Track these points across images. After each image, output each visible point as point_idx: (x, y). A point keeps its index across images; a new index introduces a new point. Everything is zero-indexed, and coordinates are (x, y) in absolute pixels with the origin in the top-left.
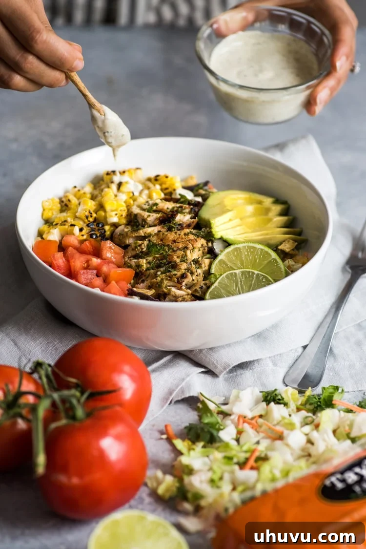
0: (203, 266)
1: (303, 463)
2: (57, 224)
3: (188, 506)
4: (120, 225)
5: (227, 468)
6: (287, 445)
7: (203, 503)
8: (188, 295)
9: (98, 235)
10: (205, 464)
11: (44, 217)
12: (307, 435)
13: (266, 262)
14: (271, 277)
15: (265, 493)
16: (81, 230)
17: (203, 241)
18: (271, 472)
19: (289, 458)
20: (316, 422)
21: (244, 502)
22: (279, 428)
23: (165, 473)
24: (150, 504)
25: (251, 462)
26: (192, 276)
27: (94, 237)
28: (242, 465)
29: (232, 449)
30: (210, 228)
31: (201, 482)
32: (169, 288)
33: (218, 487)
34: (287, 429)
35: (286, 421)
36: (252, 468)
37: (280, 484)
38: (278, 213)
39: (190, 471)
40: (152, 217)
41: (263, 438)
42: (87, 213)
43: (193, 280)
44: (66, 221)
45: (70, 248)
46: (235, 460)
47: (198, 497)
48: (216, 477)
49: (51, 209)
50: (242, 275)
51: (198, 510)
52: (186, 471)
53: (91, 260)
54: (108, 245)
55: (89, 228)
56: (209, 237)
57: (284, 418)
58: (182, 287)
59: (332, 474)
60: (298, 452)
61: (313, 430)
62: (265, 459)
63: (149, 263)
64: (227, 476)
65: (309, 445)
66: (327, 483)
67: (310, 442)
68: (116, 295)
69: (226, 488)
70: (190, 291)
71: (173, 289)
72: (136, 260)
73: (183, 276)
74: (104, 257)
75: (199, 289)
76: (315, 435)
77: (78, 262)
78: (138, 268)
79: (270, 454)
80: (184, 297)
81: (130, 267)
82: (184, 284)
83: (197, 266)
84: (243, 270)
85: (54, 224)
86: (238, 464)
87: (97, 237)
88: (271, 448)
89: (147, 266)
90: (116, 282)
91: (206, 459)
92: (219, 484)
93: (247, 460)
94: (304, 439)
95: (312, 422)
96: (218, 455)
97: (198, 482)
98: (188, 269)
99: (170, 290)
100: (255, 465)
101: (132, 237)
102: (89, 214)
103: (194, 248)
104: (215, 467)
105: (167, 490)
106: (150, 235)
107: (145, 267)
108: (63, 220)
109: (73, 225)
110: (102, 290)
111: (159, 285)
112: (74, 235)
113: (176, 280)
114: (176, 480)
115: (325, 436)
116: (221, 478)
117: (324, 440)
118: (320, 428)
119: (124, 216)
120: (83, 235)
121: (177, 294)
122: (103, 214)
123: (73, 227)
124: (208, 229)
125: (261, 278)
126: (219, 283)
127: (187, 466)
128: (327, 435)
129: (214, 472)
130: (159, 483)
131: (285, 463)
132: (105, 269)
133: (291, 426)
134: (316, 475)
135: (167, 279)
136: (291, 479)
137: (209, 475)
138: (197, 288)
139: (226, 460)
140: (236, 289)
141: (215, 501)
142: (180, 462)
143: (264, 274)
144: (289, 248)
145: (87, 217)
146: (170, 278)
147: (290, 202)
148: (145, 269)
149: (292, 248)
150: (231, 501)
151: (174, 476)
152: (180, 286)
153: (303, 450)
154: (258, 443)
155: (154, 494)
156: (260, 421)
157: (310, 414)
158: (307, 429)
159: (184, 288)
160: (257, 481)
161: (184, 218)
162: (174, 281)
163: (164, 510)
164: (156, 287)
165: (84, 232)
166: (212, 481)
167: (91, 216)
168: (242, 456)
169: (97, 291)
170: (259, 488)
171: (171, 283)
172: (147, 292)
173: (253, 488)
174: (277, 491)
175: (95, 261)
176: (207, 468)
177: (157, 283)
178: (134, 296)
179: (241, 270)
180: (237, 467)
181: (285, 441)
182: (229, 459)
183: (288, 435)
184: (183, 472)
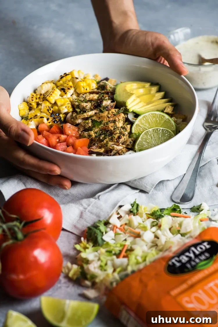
0: (128, 129)
1: (154, 251)
2: (31, 118)
3: (88, 283)
4: (69, 113)
5: (109, 258)
6: (143, 240)
7: (97, 280)
8: (124, 148)
9: (58, 121)
10: (96, 256)
11: (20, 115)
12: (154, 233)
13: (163, 121)
14: (170, 130)
15: (133, 272)
16: (48, 119)
17: (122, 115)
18: (136, 259)
19: (145, 248)
20: (159, 224)
21: (122, 279)
22: (137, 230)
23: (72, 263)
24: (65, 283)
25: (123, 253)
26: (124, 137)
27: (56, 122)
28: (118, 256)
29: (110, 246)
30: (126, 106)
31: (95, 268)
32: (112, 146)
33: (105, 270)
34: (142, 230)
35: (142, 226)
36: (124, 257)
37: (141, 266)
38: (156, 91)
39: (87, 262)
40: (88, 105)
41: (129, 237)
42: (48, 108)
43: (125, 139)
44: (36, 116)
45: (45, 132)
46: (113, 252)
47: (93, 277)
48: (103, 264)
49: (24, 110)
50: (153, 131)
51: (94, 285)
52: (85, 261)
53: (61, 137)
54: (68, 126)
55: (52, 117)
56: (126, 112)
57: (140, 224)
58: (119, 144)
59: (173, 258)
60: (150, 244)
61: (157, 230)
62: (131, 250)
63: (96, 133)
64: (109, 263)
65: (156, 239)
66: (170, 263)
67: (157, 237)
68: (84, 155)
69: (110, 270)
70: (124, 146)
71: (115, 146)
72: (87, 132)
73: (119, 138)
74: (67, 133)
75: (129, 144)
76: (159, 233)
77: (54, 140)
78: (90, 137)
79: (134, 247)
80: (122, 150)
81: (85, 137)
82: (120, 142)
83: (124, 130)
84: (153, 128)
85: (29, 118)
86: (115, 254)
87: (57, 122)
88: (133, 243)
89: (95, 135)
90: (81, 148)
91: (96, 253)
92: (105, 268)
93: (121, 251)
94: (152, 236)
95: (157, 225)
96: (103, 250)
97: (93, 268)
98: (121, 133)
99: (113, 147)
100: (125, 254)
101: (80, 119)
102: (49, 109)
103: (119, 120)
104: (102, 258)
105: (74, 274)
106: (91, 116)
107: (94, 136)
108: (34, 115)
109: (41, 117)
110: (75, 153)
111: (106, 145)
112: (44, 123)
113: (116, 140)
114: (79, 267)
115: (165, 232)
116: (106, 264)
117: (164, 235)
118: (162, 228)
119: (70, 107)
120: (49, 122)
121: (118, 148)
122: (56, 108)
123: (42, 118)
124: (124, 107)
125: (164, 131)
126: (141, 138)
127: (85, 259)
128: (166, 231)
129: (102, 261)
130: (69, 270)
131: (143, 252)
132: (71, 141)
133: (145, 229)
134: (163, 258)
135: (110, 141)
136: (148, 262)
137: (99, 263)
138: (128, 143)
139: (108, 253)
140: (152, 140)
141: (104, 279)
142: (80, 256)
143: (165, 129)
144: (171, 111)
145: (48, 110)
146: (112, 140)
147: (160, 83)
148: (94, 137)
149: (172, 110)
150: (114, 278)
151: (78, 265)
152: (118, 144)
153: (153, 242)
154: (125, 240)
155: (67, 276)
156: (126, 227)
157: (155, 220)
158: (154, 229)
159: (121, 144)
160: (128, 265)
161: (107, 103)
162: (115, 142)
163: (73, 286)
164: (104, 146)
165: (50, 121)
166: (101, 266)
167: (51, 110)
168: (117, 249)
169: (72, 154)
170: (130, 269)
171: (113, 143)
172: (100, 150)
173: (125, 269)
174: (140, 271)
175: (63, 137)
176: (97, 258)
177: (105, 144)
178: (92, 155)
179: (152, 129)
180: (115, 257)
181: (142, 238)
182: (109, 252)
183: (143, 233)
184: (83, 262)
